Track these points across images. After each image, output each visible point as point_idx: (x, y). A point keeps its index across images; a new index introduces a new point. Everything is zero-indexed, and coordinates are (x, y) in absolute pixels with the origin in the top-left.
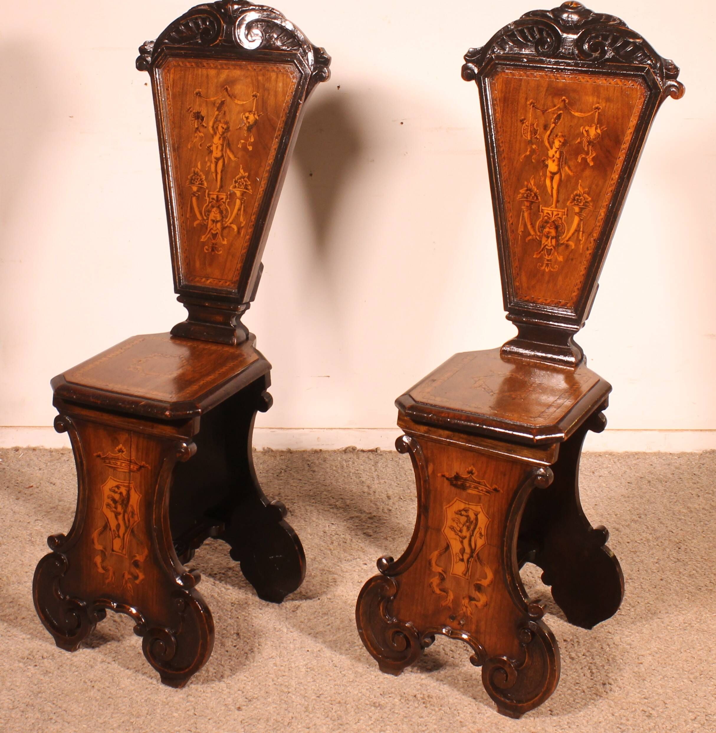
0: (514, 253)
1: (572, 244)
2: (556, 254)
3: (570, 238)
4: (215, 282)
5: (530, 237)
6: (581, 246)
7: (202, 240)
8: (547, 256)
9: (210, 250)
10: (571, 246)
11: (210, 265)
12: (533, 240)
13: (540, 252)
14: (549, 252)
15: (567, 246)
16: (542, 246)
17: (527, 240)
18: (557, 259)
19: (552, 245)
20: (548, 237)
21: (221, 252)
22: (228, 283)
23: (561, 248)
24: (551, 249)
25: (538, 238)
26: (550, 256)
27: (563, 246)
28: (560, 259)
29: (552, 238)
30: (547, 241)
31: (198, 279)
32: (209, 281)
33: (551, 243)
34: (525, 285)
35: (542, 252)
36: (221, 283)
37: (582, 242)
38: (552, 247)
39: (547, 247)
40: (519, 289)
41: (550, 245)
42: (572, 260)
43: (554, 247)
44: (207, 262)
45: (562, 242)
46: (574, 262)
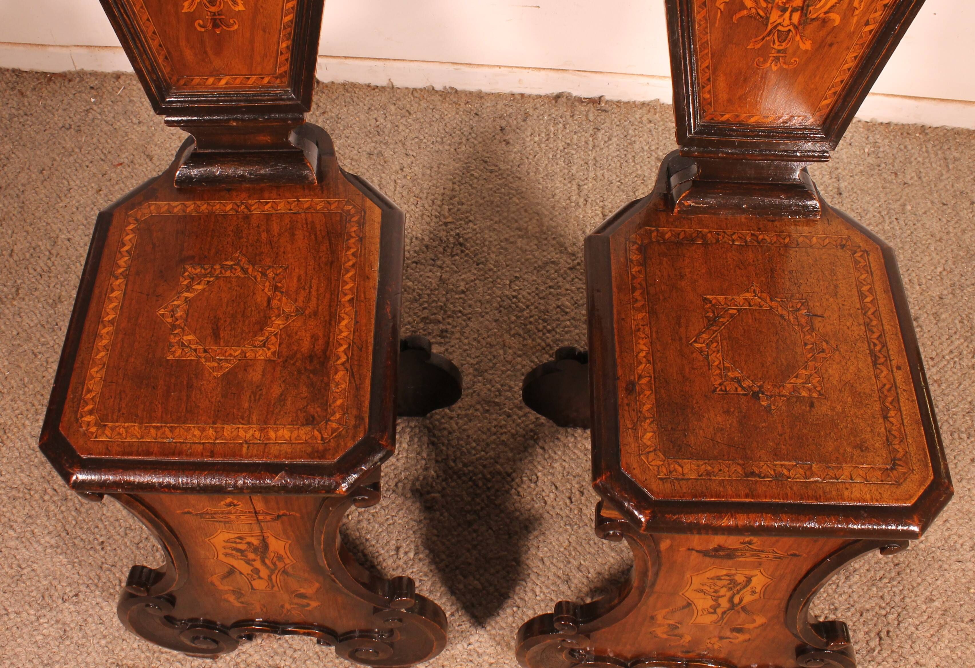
0: (704, 46)
1: (836, 18)
2: (798, 38)
3: (832, 7)
4: (238, 81)
5: (745, 12)
6: (855, 19)
7: (185, 10)
8: (777, 43)
9: (210, 26)
10: (834, 20)
11: (218, 52)
12: (750, 17)
13: (763, 38)
14: (783, 36)
15: (825, 21)
16: (770, 27)
17: (735, 19)
18: (798, 47)
19: (792, 24)
20: (784, 10)
21: (236, 27)
22: (266, 80)
23: (810, 29)
24: (790, 30)
25: (762, 13)
26: (784, 44)
27: (815, 23)
28: (806, 46)
29: (794, 10)
30: (781, 16)
31: (197, 80)
32: (223, 82)
33: (790, 19)
34: (723, 96)
35: (768, 38)
36: (250, 82)
37: (857, 12)
38: (791, 28)
39: (780, 28)
40: (710, 104)
41: (787, 22)
42: (831, 45)
43: (796, 27)
44: (208, 49)
45: (814, 16)
46: (834, 49)
